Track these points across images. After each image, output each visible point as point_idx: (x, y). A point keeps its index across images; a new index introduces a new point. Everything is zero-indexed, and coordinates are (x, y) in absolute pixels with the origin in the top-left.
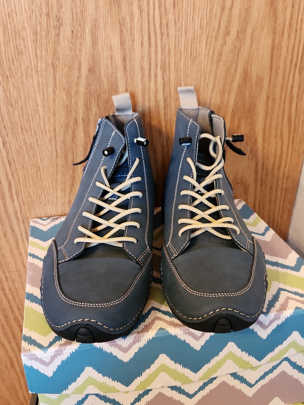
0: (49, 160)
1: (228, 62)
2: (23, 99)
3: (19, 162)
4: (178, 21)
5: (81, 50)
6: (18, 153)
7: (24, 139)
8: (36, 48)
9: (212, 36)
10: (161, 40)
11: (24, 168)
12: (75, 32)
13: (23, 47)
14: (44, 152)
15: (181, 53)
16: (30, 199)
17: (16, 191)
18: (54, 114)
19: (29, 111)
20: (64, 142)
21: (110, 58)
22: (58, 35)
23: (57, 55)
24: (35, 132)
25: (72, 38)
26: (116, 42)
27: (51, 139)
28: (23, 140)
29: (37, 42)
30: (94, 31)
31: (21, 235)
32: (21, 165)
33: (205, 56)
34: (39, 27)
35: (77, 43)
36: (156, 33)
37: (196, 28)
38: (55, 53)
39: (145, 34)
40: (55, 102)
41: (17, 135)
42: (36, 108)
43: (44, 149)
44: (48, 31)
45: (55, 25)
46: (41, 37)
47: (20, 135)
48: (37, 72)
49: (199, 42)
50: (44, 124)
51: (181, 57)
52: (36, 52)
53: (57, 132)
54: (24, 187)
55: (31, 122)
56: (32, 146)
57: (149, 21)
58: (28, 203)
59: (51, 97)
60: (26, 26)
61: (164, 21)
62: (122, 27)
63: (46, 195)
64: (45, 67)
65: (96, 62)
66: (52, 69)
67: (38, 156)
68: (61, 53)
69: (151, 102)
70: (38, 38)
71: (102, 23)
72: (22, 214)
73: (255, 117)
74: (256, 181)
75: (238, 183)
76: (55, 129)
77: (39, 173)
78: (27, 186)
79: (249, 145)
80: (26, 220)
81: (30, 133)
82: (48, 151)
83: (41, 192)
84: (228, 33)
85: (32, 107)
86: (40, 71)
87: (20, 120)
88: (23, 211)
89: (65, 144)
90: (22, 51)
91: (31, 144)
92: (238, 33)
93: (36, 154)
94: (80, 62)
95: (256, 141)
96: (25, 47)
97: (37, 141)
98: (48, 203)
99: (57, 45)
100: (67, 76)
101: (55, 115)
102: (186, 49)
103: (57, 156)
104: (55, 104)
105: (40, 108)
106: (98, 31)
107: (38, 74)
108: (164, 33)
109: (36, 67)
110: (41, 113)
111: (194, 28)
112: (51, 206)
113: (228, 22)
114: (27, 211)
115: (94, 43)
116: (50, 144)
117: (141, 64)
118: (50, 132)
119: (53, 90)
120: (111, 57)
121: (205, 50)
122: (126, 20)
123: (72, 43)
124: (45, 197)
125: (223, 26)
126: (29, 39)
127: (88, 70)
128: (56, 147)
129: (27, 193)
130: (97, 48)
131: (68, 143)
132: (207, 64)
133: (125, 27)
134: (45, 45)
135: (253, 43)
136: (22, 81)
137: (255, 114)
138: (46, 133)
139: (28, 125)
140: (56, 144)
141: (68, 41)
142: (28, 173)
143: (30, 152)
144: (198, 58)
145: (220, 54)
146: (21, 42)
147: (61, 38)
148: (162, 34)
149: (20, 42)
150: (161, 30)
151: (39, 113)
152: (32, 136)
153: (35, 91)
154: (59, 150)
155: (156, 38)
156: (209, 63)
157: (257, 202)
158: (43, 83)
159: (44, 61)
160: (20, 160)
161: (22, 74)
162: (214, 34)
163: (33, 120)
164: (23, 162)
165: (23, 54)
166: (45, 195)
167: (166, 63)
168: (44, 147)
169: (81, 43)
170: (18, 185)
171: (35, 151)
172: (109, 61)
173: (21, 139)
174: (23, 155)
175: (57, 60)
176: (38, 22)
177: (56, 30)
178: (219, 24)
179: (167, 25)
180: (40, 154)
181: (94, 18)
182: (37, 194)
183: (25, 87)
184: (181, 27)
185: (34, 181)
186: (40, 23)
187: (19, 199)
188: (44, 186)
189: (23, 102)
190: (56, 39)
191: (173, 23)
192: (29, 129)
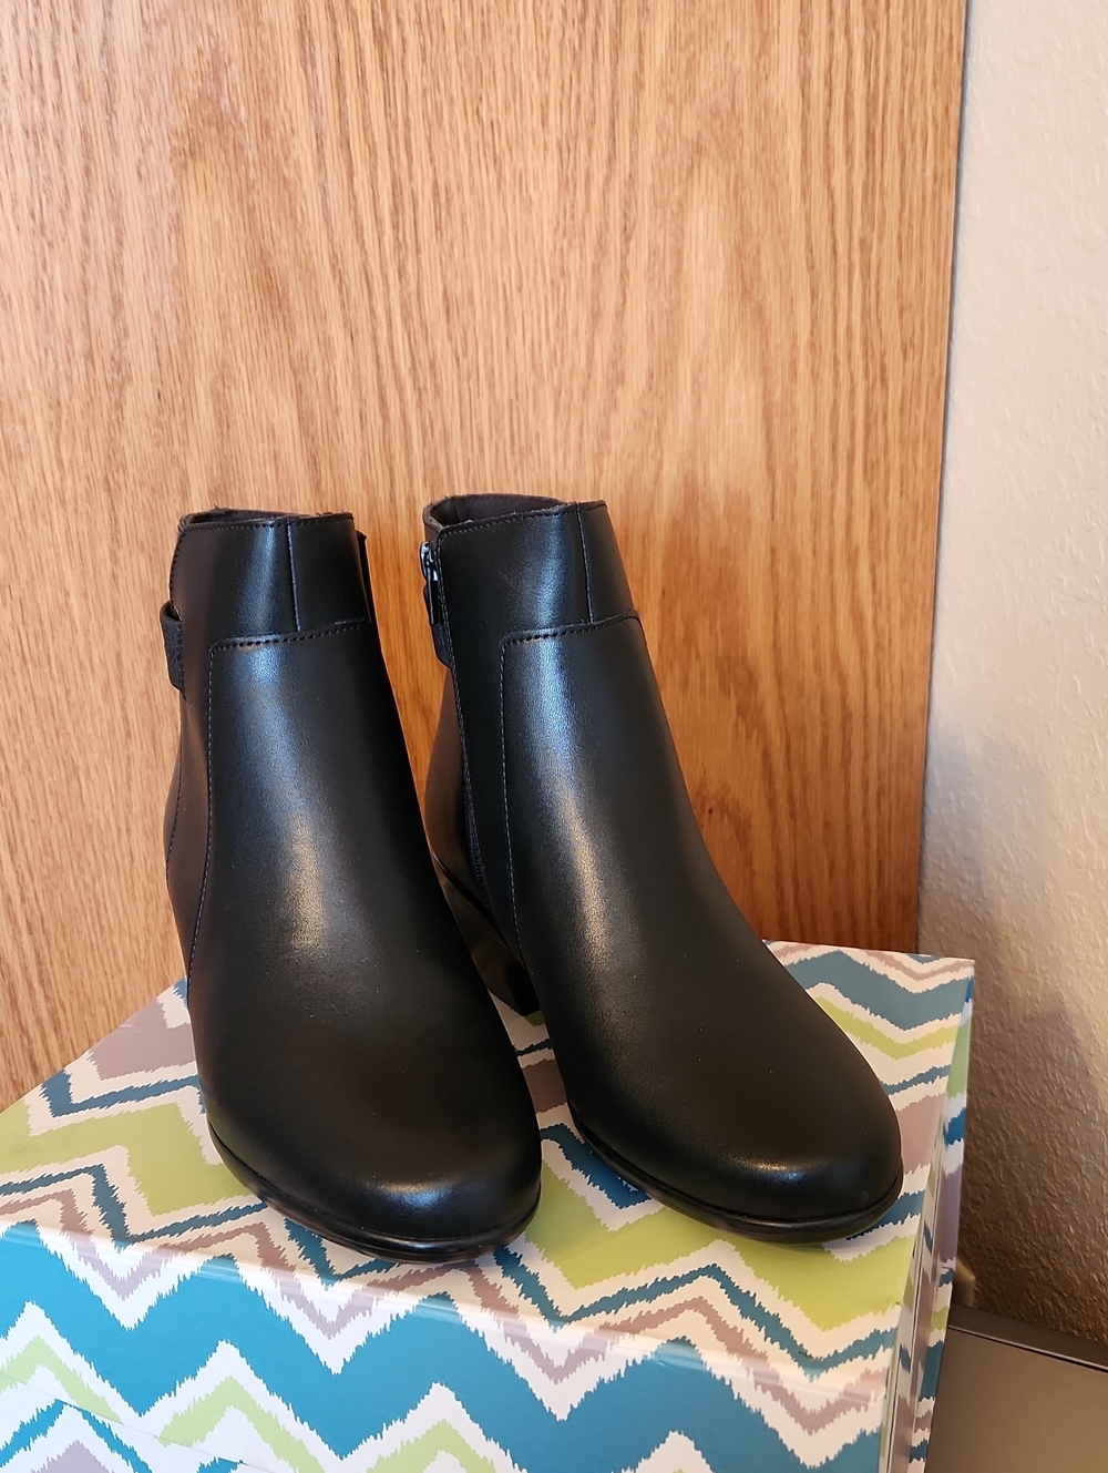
0: (105, 745)
1: (629, 455)
2: (24, 576)
3: (15, 752)
4: (465, 354)
5: (185, 443)
6: (13, 727)
7: (29, 688)
8: (58, 442)
9: (571, 389)
10: (417, 405)
11: (29, 768)
12: (167, 395)
13: (22, 441)
14: (89, 722)
15: (481, 439)
16: (50, 861)
17: (8, 838)
18: (116, 616)
19: (44, 610)
20: (148, 693)
21: (272, 461)
22: (119, 406)
23: (118, 456)
24: (61, 666)
25: (161, 411)
26: (285, 416)
27: (107, 685)
28: (25, 689)
29: (60, 427)
30: (221, 391)
31: (25, 969)
32: (21, 761)
33: (556, 442)
34: (64, 387)
35: (173, 425)
36: (401, 389)
37: (521, 369)
38: (111, 453)
39: (371, 393)
40: (116, 583)
41: (8, 676)
42: (61, 600)
43: (88, 714)
44: (91, 397)
45: (109, 380)
46: (72, 413)
47: (19, 677)
48: (63, 503)
49: (535, 407)
50: (88, 644)
51: (482, 449)
52: (59, 451)
53: (125, 666)
54: (30, 823)
55: (50, 640)
56: (52, 707)
57: (378, 357)
58: (45, 872)
59: (106, 567)
60: (29, 387)
61: (423, 356)
62: (300, 377)
63: (96, 847)
64: (86, 491)
65: (231, 473)
66: (104, 495)
67: (72, 733)
68: (129, 452)
69: (404, 574)
70: (64, 417)
71: (243, 370)
72: (27, 905)
73: (741, 609)
74: (772, 803)
75: (710, 811)
76: (118, 655)
77: (75, 784)
78: (40, 823)
79: (732, 692)
80: (37, 924)
81: (47, 671)
82: (102, 718)
83: (83, 839)
84: (618, 379)
85: (50, 600)
86: (73, 501)
87: (17, 635)
88: (30, 894)
89: (149, 699)
90: (21, 453)
91: (50, 700)
92: (651, 375)
93: (65, 728)
94: (185, 473)
95: (752, 680)
96: (27, 440)
97: (67, 692)
98: (103, 874)
99: (118, 433)
100: (148, 511)
101: (119, 618)
102: (496, 427)
103: (128, 734)
104: (118, 588)
105: (73, 600)
106: (233, 390)
107: (66, 510)
108: (425, 387)
109: (61, 494)
110: (76, 614)
111: (512, 367)
112: (112, 880)
113: (615, 350)
114: (40, 895)
115: (224, 422)
116: (105, 700)
117: (362, 472)
118: (103, 663)
119: (110, 551)
120: (275, 458)
121: (556, 427)
122: (311, 360)
123: (159, 425)
124: (95, 852)
125: (601, 359)
126: (38, 419)
127: (209, 492)
128: (123, 708)
129: (40, 843)
130: (231, 434)
131: (158, 695)
132: (565, 463)
133: (309, 375)
134: (84, 433)
135: (703, 401)
136: (20, 528)
137: (737, 602)
138: (93, 670)
139: (41, 648)
140: (124, 700)
141: (148, 419)
142: (43, 784)
143: (49, 724)
144: (534, 450)
145: (604, 436)
146: (17, 428)
147: (128, 414)
148: (419, 390)
149: (14, 429)
150: (415, 380)
151: (71, 615)
152: (52, 678)
153: (57, 555)
154: (132, 716)
155: (401, 400)
156: (571, 462)
157: (787, 871)
158: (80, 532)
159: (83, 474)
160: (18, 746)
161: (22, 510)
162: (577, 384)
163: (55, 634)
164: (26, 751)
165: (22, 459)
166: (93, 846)
167: (438, 467)
168: (87, 707)
169: (185, 424)
170: (15, 819)
171: (62, 719)
172: (268, 467)
173: (21, 688)
174: (28, 731)
175: (117, 471)
176: (63, 375)
177: (111, 394)
178: (588, 357)
179: (432, 365)
180: (77, 728)
181: (220, 357)
182: (70, 844)
183: (29, 546)
184: (475, 370)
185: (60, 806)
186: (69, 379)
187: (17, 860)
188: (90, 821)
189: (24, 586)
190: (113, 418)
191: (450, 360)
192: (44, 658)
